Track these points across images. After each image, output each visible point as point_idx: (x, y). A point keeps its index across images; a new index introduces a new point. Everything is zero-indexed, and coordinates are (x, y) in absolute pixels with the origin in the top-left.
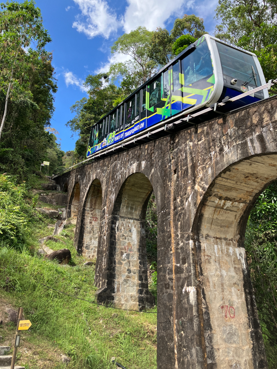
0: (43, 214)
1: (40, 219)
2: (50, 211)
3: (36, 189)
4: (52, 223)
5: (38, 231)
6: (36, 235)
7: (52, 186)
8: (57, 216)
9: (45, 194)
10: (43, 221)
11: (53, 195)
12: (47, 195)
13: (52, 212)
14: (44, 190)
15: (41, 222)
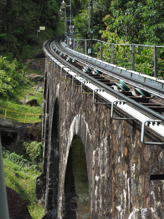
0: (30, 79)
1: (28, 83)
2: (35, 76)
3: (29, 58)
4: (36, 84)
5: (25, 90)
6: (24, 93)
7: (41, 54)
8: (40, 79)
9: (35, 63)
10: (30, 84)
11: (41, 62)
12: (37, 63)
13: (36, 77)
14: (36, 58)
15: (28, 85)
